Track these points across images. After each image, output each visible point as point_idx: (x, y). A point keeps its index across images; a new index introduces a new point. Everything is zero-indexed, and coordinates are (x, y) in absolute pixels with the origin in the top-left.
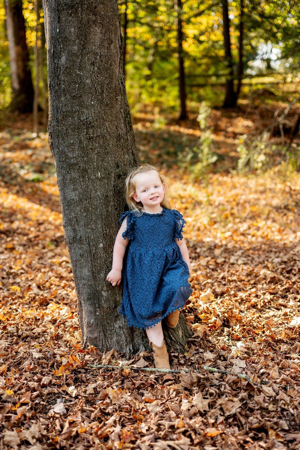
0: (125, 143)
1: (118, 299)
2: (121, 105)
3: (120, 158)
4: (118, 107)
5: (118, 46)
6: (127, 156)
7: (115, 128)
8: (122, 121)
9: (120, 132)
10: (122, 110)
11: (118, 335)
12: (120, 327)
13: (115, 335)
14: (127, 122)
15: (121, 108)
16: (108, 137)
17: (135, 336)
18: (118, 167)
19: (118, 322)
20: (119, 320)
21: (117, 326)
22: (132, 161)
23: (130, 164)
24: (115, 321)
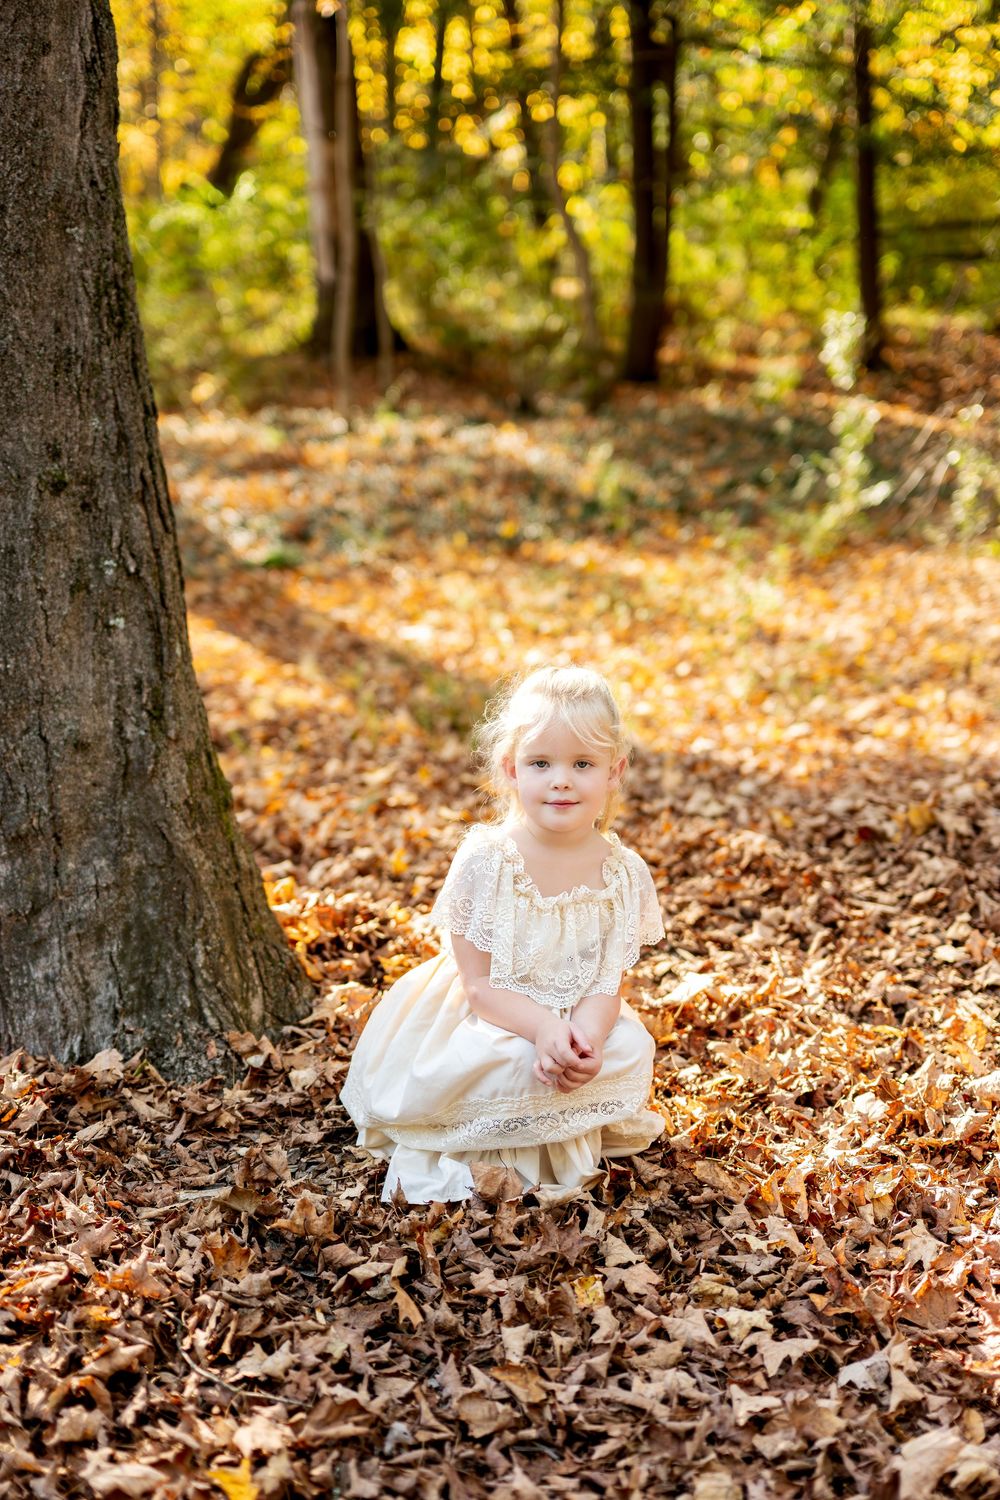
0: (90, 378)
1: (43, 887)
2: (84, 255)
3: (68, 425)
4: (73, 261)
5: (77, 61)
6: (95, 422)
7: (49, 327)
8: (86, 308)
9: (73, 342)
10: (88, 273)
11: (41, 1004)
12: (46, 978)
13: (33, 1003)
14: (105, 310)
15: (85, 266)
16: (20, 358)
17: (94, 1008)
18: (56, 455)
19: (43, 961)
20: (46, 955)
21: (38, 975)
22: (114, 438)
23: (106, 446)
24: (35, 959)
